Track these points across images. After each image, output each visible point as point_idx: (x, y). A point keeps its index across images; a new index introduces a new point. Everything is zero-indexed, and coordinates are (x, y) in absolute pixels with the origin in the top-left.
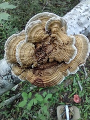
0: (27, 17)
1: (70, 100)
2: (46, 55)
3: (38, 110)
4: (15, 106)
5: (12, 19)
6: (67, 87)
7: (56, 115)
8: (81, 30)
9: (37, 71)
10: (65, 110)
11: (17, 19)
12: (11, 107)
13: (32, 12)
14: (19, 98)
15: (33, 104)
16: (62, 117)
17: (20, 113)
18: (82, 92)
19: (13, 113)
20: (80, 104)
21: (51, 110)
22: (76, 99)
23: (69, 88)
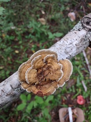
0: (24, 10)
1: (73, 101)
2: (44, 77)
3: (38, 114)
4: (13, 109)
5: (7, 14)
6: (70, 88)
7: (58, 118)
8: (67, 56)
9: (39, 87)
10: (68, 113)
11: (12, 14)
12: (9, 111)
13: (29, 5)
14: (18, 101)
15: (33, 107)
16: (65, 119)
17: (20, 117)
18: (87, 93)
19: (12, 117)
20: (84, 106)
21: (53, 113)
22: (80, 100)
23: (72, 88)
